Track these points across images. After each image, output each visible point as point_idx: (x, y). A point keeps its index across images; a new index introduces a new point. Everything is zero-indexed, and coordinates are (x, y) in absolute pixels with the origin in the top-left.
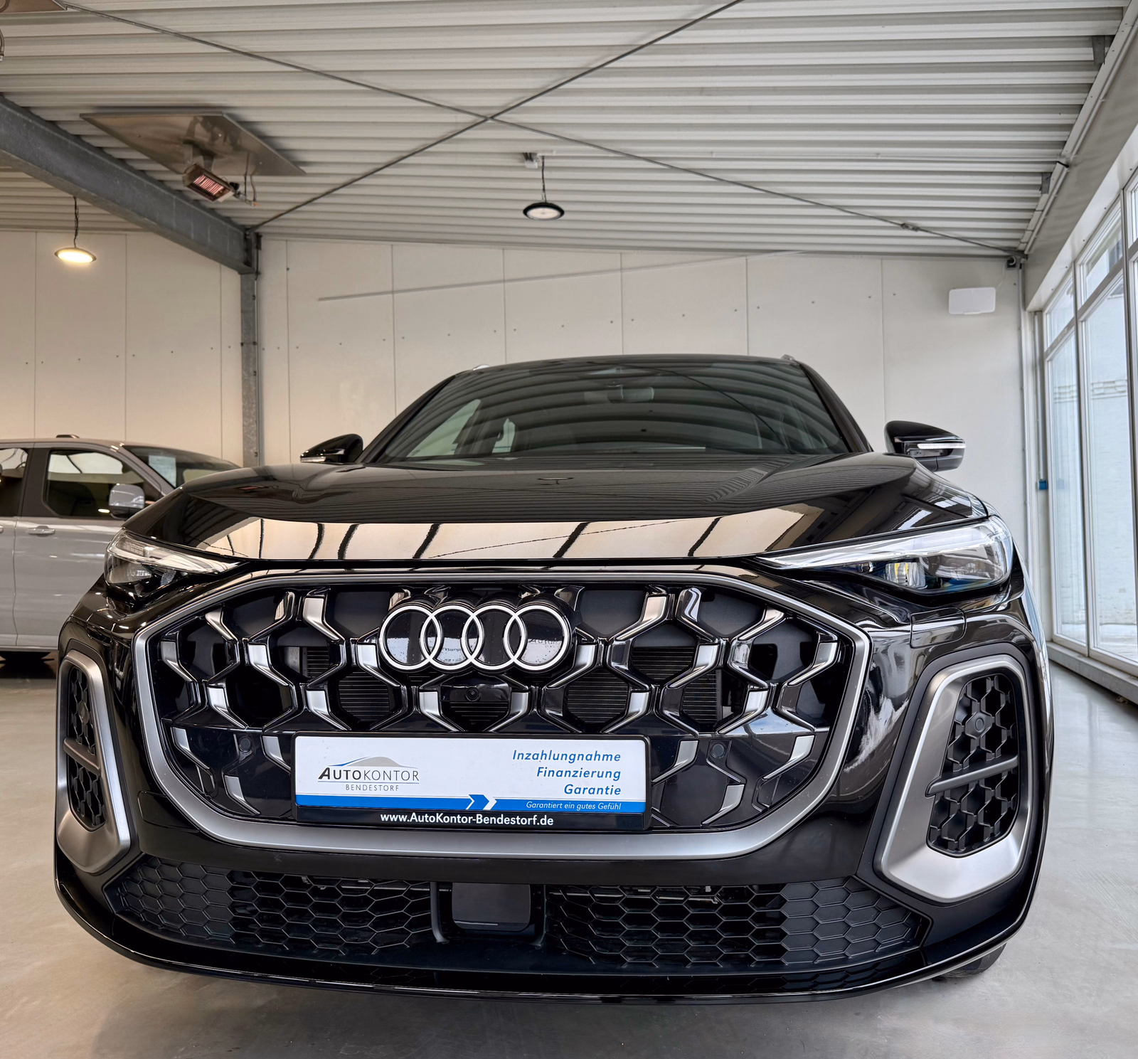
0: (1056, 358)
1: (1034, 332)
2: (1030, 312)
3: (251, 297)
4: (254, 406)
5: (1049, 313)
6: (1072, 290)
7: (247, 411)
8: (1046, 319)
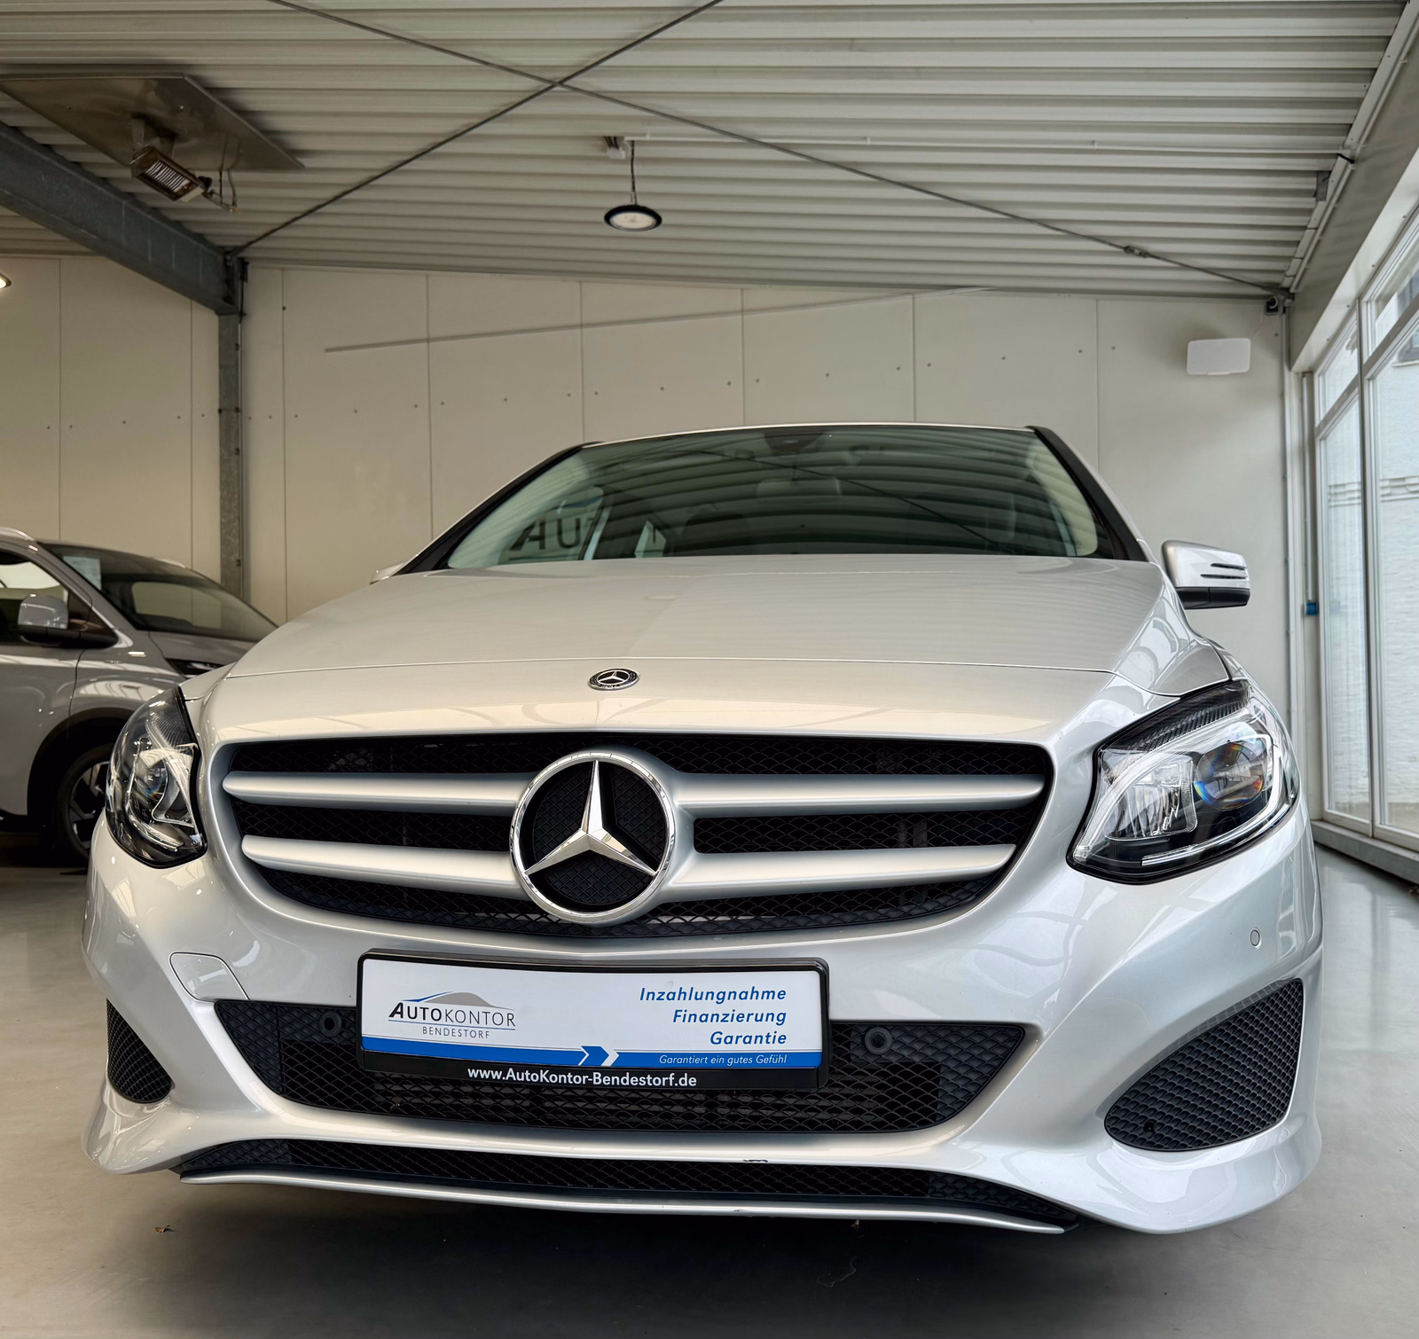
0: (1331, 435)
1: (1301, 401)
2: (1297, 374)
3: (234, 347)
4: (236, 496)
5: (1323, 373)
6: (1355, 339)
7: (227, 503)
8: (1318, 382)
